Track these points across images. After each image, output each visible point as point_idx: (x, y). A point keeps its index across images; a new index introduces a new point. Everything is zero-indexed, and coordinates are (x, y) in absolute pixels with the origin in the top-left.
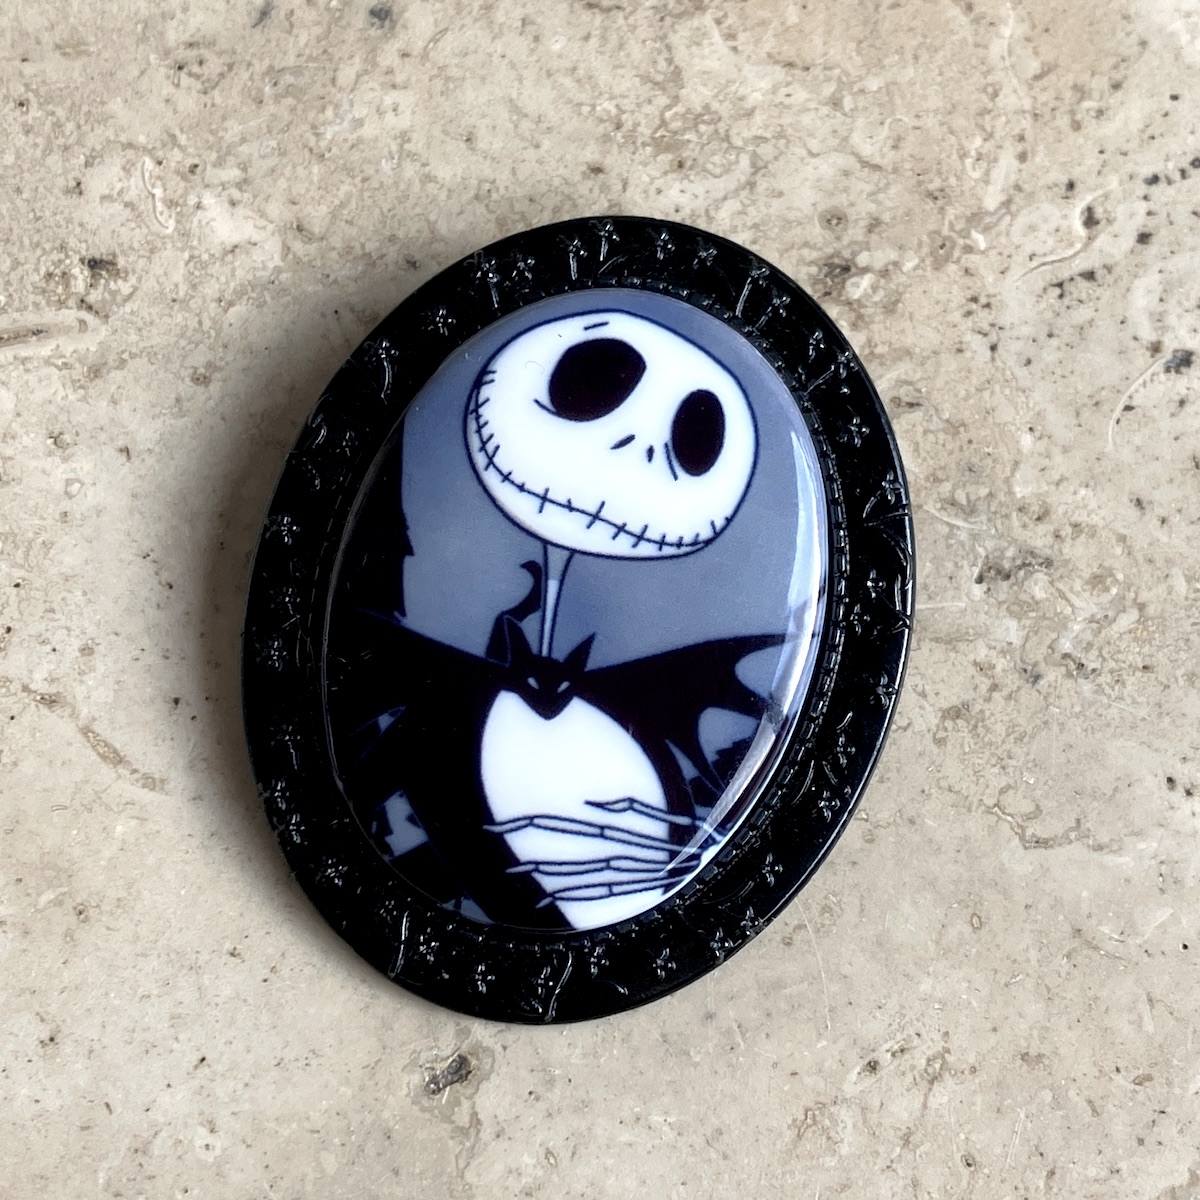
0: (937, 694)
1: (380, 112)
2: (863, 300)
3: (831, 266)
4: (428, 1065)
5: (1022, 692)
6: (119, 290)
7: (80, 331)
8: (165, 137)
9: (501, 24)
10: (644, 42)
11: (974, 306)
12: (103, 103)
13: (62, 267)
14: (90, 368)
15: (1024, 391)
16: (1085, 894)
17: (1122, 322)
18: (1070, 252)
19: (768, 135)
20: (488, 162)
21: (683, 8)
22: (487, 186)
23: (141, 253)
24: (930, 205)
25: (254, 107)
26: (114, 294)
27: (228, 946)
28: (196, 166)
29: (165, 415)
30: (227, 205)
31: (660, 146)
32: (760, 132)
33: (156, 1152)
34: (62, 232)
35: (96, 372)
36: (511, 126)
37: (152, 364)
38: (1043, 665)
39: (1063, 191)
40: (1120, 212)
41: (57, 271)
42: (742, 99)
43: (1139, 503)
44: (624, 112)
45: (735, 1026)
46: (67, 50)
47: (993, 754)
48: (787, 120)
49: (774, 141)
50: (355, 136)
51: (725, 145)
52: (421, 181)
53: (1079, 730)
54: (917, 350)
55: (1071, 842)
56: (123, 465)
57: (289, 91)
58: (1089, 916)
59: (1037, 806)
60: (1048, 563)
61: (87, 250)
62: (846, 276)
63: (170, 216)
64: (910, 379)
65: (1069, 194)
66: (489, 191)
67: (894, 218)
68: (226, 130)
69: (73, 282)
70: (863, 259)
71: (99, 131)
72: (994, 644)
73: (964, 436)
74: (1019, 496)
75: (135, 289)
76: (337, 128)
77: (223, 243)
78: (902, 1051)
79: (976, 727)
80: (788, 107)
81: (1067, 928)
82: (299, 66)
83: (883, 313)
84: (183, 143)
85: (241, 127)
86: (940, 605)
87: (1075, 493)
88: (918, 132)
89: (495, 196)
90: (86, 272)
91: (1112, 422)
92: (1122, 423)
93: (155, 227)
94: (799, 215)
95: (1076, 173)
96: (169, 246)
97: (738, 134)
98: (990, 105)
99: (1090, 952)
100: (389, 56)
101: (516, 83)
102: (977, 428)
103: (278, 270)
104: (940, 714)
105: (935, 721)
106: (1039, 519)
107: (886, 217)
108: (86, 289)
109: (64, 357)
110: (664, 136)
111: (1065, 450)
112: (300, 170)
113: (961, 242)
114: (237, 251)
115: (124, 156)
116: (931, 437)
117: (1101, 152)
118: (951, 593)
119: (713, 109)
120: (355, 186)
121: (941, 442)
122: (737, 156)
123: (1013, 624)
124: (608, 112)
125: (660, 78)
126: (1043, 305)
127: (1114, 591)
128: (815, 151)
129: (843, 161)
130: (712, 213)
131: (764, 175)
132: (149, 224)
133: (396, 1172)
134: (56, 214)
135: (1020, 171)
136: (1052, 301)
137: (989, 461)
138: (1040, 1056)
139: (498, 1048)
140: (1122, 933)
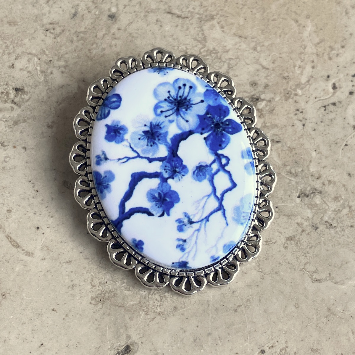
0: (285, 232)
2: (263, 109)
4: (117, 348)
5: (312, 232)
9: (150, 21)
10: (195, 28)
11: (298, 112)
12: (22, 40)
14: (14, 122)
15: (313, 139)
16: (332, 297)
17: (344, 119)
18: (328, 97)
19: (233, 58)
21: (207, 18)
23: (33, 87)
24: (284, 81)
25: (70, 43)
26: (23, 99)
27: (52, 308)
28: (51, 61)
29: (38, 137)
32: (231, 57)
34: (7, 79)
35: (16, 123)
37: (35, 121)
38: (319, 224)
39: (326, 78)
40: (344, 85)
41: (5, 92)
42: (225, 47)
43: (349, 175)
44: (188, 49)
46: (11, 24)
47: (302, 252)
51: (220, 60)
53: (330, 245)
54: (279, 125)
55: (327, 281)
56: (24, 152)
57: (82, 38)
58: (333, 305)
59: (317, 269)
60: (320, 192)
61: (15, 85)
62: (257, 102)
63: (42, 76)
64: (277, 134)
65: (328, 79)
67: (273, 84)
68: (61, 50)
70: (263, 97)
71: (20, 48)
72: (303, 217)
73: (294, 152)
74: (311, 171)
75: (30, 98)
76: (97, 51)
78: (272, 347)
79: (297, 243)
80: (240, 50)
81: (326, 308)
82: (85, 31)
83: (269, 113)
85: (66, 49)
86: (286, 204)
87: (329, 171)
88: (281, 58)
90: (14, 92)
91: (341, 149)
92: (344, 149)
95: (330, 73)
96: (41, 85)
97: (224, 57)
98: (303, 51)
99: (334, 316)
100: (114, 29)
101: (154, 39)
102: (299, 150)
104: (286, 239)
105: (284, 241)
106: (318, 178)
107: (270, 84)
109: (6, 118)
111: (326, 157)
113: (294, 92)
115: (28, 57)
116: (284, 152)
117: (338, 67)
118: (289, 201)
119: (216, 49)
121: (287, 153)
122: (224, 63)
123: (309, 211)
125: (200, 39)
126: (320, 112)
127: (341, 202)
128: (248, 63)
129: (257, 66)
131: (232, 70)
132: (35, 78)
134: (5, 74)
135: (313, 71)
136: (322, 111)
137: (302, 160)
138: (317, 349)
139: (140, 343)
140: (344, 310)
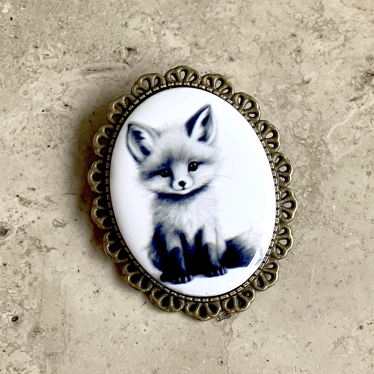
1: (225, 10)
3: (368, 73)
6: (137, 59)
7: (123, 70)
8: (155, 12)
13: (119, 49)
20: (259, 30)
22: (258, 37)
30: (173, 35)
31: (315, 30)
33: (128, 330)
36: (267, 19)
45: (317, 310)
48: (357, 26)
49: (353, 32)
50: (216, 17)
52: (236, 33)
66: (258, 39)
69: (122, 54)
77: (171, 47)
84: (161, 14)
89: (260, 40)
93: (150, 40)
94: (358, 56)
103: (188, 57)
108: (126, 57)
110: (317, 27)
112: (198, 26)
114: (176, 50)
120: (215, 33)
124: (299, 17)
130: (330, 53)
133: (205, 344)
